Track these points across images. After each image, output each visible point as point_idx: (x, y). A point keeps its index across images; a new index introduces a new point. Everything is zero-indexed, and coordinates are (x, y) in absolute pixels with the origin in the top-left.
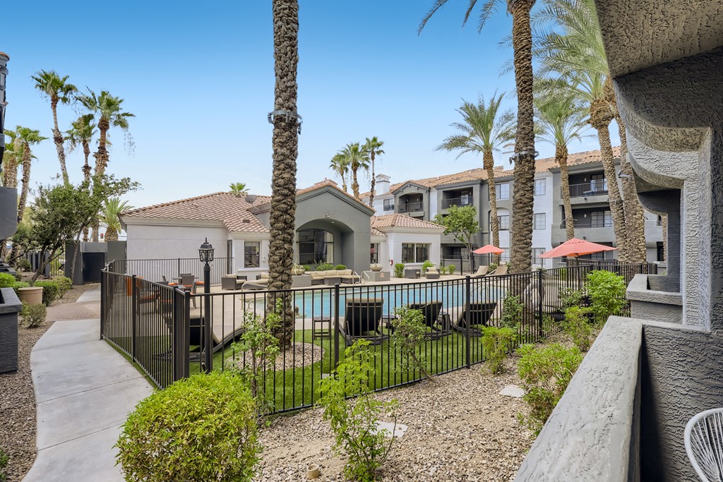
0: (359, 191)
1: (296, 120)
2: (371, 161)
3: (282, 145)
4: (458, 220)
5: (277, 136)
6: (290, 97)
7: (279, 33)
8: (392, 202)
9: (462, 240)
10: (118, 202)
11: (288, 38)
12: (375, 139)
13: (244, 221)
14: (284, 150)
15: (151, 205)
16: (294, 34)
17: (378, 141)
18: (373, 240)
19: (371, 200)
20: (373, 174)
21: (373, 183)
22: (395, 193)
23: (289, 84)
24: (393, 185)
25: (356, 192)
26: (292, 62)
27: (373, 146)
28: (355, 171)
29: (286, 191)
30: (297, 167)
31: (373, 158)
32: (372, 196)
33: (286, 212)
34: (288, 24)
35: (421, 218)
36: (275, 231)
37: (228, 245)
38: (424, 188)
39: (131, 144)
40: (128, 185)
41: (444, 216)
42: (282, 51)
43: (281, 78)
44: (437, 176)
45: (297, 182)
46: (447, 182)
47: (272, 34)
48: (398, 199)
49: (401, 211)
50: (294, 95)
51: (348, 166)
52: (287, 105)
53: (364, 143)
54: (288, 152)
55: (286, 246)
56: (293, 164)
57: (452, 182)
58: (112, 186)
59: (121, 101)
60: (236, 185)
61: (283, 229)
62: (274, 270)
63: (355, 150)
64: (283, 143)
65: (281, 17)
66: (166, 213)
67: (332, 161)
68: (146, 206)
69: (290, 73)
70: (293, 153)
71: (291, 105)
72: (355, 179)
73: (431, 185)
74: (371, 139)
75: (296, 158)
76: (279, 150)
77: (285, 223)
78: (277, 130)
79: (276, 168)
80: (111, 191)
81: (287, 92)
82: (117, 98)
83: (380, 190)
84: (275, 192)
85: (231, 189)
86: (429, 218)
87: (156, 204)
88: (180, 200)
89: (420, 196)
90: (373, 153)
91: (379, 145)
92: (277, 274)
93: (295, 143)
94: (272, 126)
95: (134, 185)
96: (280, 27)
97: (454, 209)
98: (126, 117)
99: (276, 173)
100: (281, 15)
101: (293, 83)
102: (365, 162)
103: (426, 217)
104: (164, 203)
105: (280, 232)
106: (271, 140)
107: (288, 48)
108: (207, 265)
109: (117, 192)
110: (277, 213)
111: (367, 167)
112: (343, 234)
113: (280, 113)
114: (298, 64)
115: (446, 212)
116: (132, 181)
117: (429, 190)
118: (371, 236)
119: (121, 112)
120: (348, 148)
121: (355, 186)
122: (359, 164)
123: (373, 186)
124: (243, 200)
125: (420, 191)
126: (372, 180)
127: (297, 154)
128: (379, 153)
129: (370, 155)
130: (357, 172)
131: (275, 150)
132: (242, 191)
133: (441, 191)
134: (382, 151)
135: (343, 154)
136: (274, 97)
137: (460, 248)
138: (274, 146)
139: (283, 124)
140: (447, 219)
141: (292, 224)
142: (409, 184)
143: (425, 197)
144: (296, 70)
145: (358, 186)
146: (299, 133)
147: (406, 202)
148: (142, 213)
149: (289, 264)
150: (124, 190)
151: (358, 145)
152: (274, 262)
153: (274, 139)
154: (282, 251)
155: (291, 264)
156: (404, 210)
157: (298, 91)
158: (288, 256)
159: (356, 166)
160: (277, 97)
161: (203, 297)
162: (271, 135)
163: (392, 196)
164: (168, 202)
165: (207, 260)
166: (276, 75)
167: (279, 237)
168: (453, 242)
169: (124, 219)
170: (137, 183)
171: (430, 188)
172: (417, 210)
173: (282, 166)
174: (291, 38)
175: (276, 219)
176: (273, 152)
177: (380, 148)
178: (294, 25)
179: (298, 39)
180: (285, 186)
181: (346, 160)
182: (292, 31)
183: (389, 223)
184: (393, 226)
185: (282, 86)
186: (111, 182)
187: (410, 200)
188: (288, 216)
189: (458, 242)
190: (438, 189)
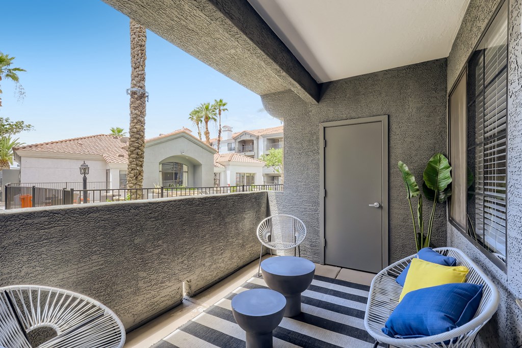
0: (210, 137)
1: (144, 94)
2: (218, 115)
3: (135, 108)
4: (275, 158)
5: (132, 103)
6: (140, 80)
7: (133, 42)
8: (233, 146)
9: (278, 171)
10: (9, 139)
11: (140, 45)
12: (221, 101)
13: (120, 156)
14: (137, 112)
15: (42, 143)
16: (143, 43)
17: (224, 102)
18: (216, 170)
19: (219, 144)
20: (220, 125)
21: (220, 132)
22: (235, 139)
23: (140, 73)
24: (235, 133)
25: (208, 138)
26: (142, 60)
27: (220, 105)
28: (206, 122)
29: (138, 136)
30: (146, 122)
31: (220, 114)
32: (219, 141)
33: (138, 148)
34: (139, 37)
35: (252, 157)
36: (131, 159)
37: (107, 173)
38: (254, 136)
39: (22, 93)
40: (22, 127)
41: (267, 155)
42: (136, 53)
43: (135, 69)
44: (264, 128)
45: (145, 131)
46: (269, 132)
47: (130, 42)
48: (237, 144)
49: (239, 151)
50: (143, 79)
51: (202, 119)
52: (138, 85)
53: (213, 103)
54: (139, 113)
55: (138, 168)
56: (143, 120)
57: (272, 133)
58: (7, 127)
59: (13, 58)
60: (115, 128)
61: (136, 158)
62: (130, 182)
63: (207, 109)
64: (136, 107)
65: (135, 33)
66: (56, 148)
67: (190, 115)
68: (38, 143)
69: (140, 66)
70: (143, 114)
71: (141, 85)
72: (207, 128)
73: (260, 134)
74: (218, 100)
75: (145, 116)
76: (133, 111)
77: (138, 154)
78: (133, 99)
79: (132, 122)
80: (7, 131)
81: (139, 77)
82: (7, 56)
83: (225, 136)
84: (131, 136)
85: (111, 132)
86: (258, 157)
87: (47, 142)
88: (67, 139)
89: (252, 142)
90: (220, 110)
91: (224, 105)
92: (132, 185)
93: (144, 107)
94: (129, 97)
95: (27, 126)
96: (134, 39)
97: (273, 151)
98: (17, 72)
99: (131, 125)
100: (134, 31)
101: (143, 72)
102: (214, 117)
103: (256, 156)
104: (54, 141)
105: (134, 160)
106: (129, 105)
107: (139, 51)
108: (85, 176)
109: (12, 131)
110: (132, 148)
111: (215, 120)
112: (195, 166)
113: (134, 89)
114: (146, 61)
115: (268, 152)
116: (26, 123)
117: (258, 138)
118: (215, 168)
119: (11, 67)
120: (201, 106)
121: (207, 133)
122: (210, 118)
123: (219, 134)
124: (119, 140)
125: (252, 138)
126: (219, 129)
127: (145, 114)
128: (224, 110)
129: (217, 111)
130: (208, 123)
131: (131, 111)
132: (120, 134)
133: (266, 138)
134: (226, 109)
135: (198, 110)
136: (130, 79)
137: (278, 177)
138: (130, 109)
139: (136, 96)
140: (269, 157)
141: (142, 155)
142: (245, 133)
143: (255, 142)
144: (144, 64)
145: (209, 133)
146: (148, 101)
147: (243, 146)
148: (34, 149)
149: (140, 179)
150: (18, 130)
151: (209, 104)
152: (130, 177)
153: (131, 105)
154: (136, 171)
155: (142, 179)
156: (242, 151)
157: (146, 77)
158: (140, 174)
159: (207, 119)
160: (132, 80)
161: (82, 192)
162: (129, 102)
163: (233, 141)
164: (57, 140)
165: (85, 173)
166: (132, 67)
167: (134, 163)
168: (273, 173)
169: (18, 152)
170: (30, 125)
171: (258, 136)
172: (250, 151)
173: (135, 121)
174: (141, 46)
175: (132, 152)
176: (130, 112)
177: (225, 107)
178: (144, 38)
179: (146, 46)
180: (138, 132)
181: (200, 115)
182: (142, 41)
183: (227, 159)
184: (229, 161)
185: (135, 74)
186: (6, 123)
187: (245, 144)
188: (139, 151)
189: (276, 172)
190: (264, 137)
